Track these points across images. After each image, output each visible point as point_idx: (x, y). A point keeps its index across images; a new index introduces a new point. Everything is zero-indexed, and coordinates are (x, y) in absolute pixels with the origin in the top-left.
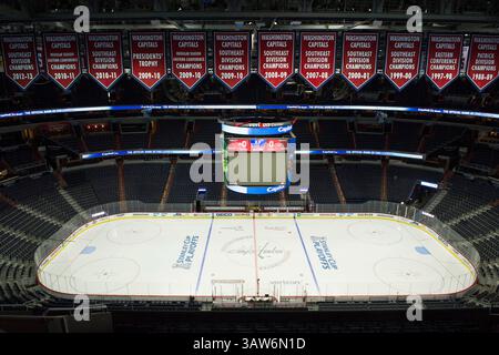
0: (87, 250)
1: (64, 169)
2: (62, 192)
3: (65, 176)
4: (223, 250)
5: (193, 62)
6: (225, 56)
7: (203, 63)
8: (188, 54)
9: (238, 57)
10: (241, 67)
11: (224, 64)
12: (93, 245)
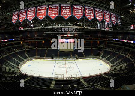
0: (29, 66)
1: (27, 50)
2: (26, 54)
3: (27, 51)
4: (58, 67)
5: (55, 12)
6: (64, 10)
7: (58, 12)
8: (53, 10)
9: (68, 10)
10: (69, 13)
11: (64, 12)
12: (30, 65)
